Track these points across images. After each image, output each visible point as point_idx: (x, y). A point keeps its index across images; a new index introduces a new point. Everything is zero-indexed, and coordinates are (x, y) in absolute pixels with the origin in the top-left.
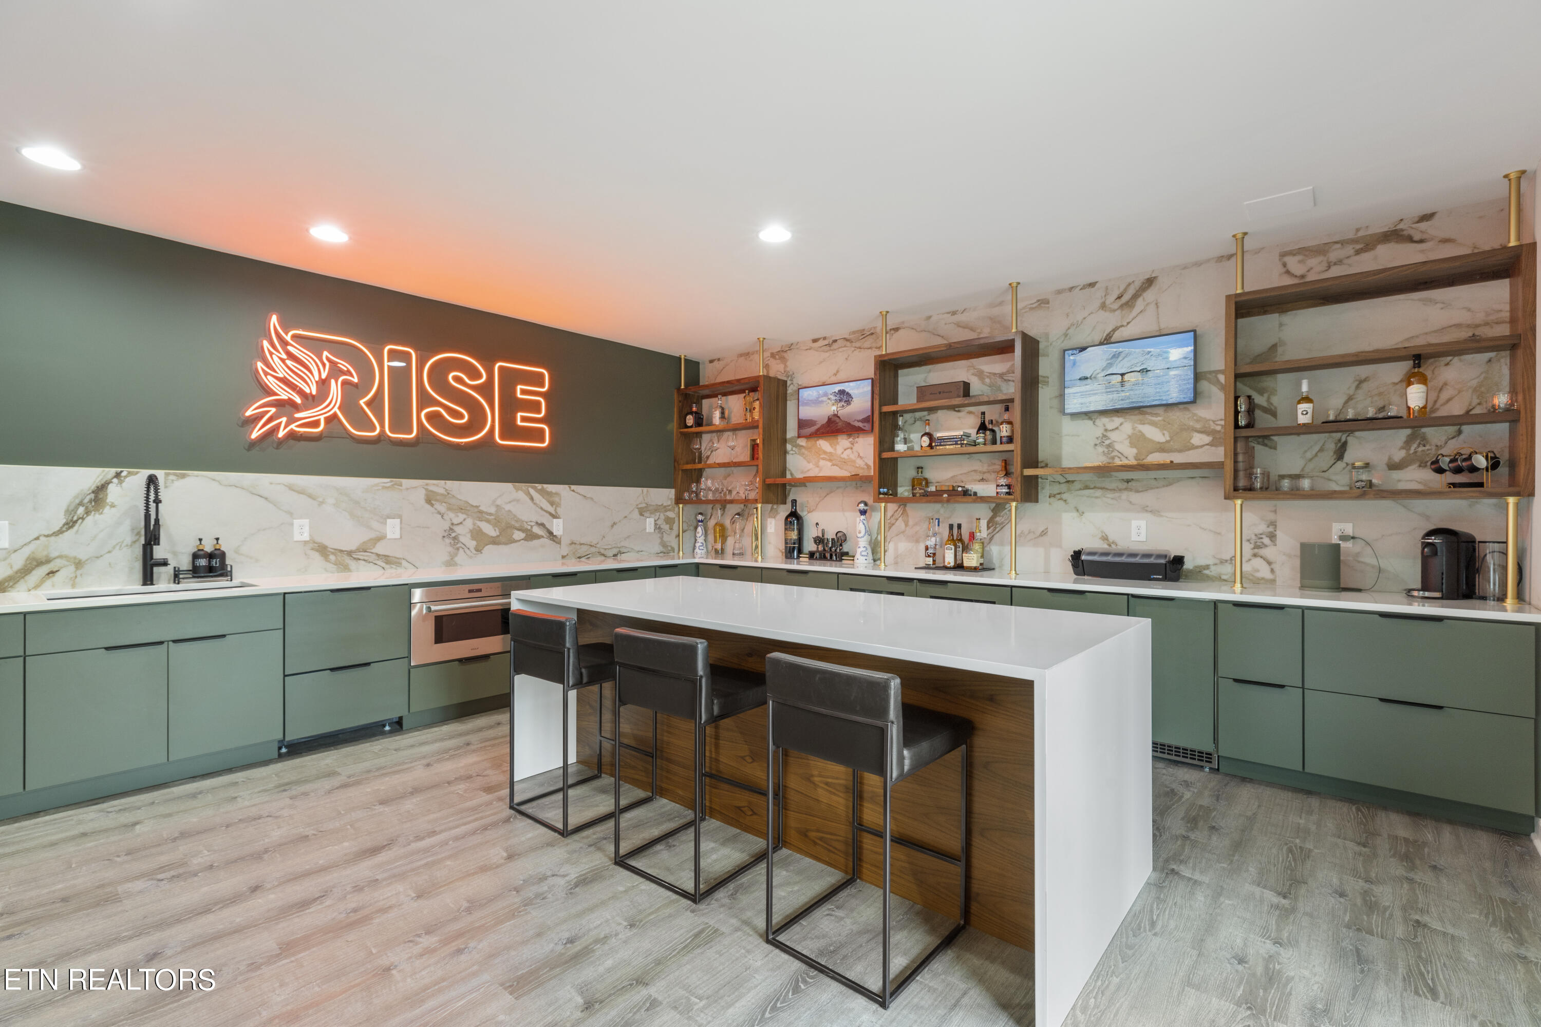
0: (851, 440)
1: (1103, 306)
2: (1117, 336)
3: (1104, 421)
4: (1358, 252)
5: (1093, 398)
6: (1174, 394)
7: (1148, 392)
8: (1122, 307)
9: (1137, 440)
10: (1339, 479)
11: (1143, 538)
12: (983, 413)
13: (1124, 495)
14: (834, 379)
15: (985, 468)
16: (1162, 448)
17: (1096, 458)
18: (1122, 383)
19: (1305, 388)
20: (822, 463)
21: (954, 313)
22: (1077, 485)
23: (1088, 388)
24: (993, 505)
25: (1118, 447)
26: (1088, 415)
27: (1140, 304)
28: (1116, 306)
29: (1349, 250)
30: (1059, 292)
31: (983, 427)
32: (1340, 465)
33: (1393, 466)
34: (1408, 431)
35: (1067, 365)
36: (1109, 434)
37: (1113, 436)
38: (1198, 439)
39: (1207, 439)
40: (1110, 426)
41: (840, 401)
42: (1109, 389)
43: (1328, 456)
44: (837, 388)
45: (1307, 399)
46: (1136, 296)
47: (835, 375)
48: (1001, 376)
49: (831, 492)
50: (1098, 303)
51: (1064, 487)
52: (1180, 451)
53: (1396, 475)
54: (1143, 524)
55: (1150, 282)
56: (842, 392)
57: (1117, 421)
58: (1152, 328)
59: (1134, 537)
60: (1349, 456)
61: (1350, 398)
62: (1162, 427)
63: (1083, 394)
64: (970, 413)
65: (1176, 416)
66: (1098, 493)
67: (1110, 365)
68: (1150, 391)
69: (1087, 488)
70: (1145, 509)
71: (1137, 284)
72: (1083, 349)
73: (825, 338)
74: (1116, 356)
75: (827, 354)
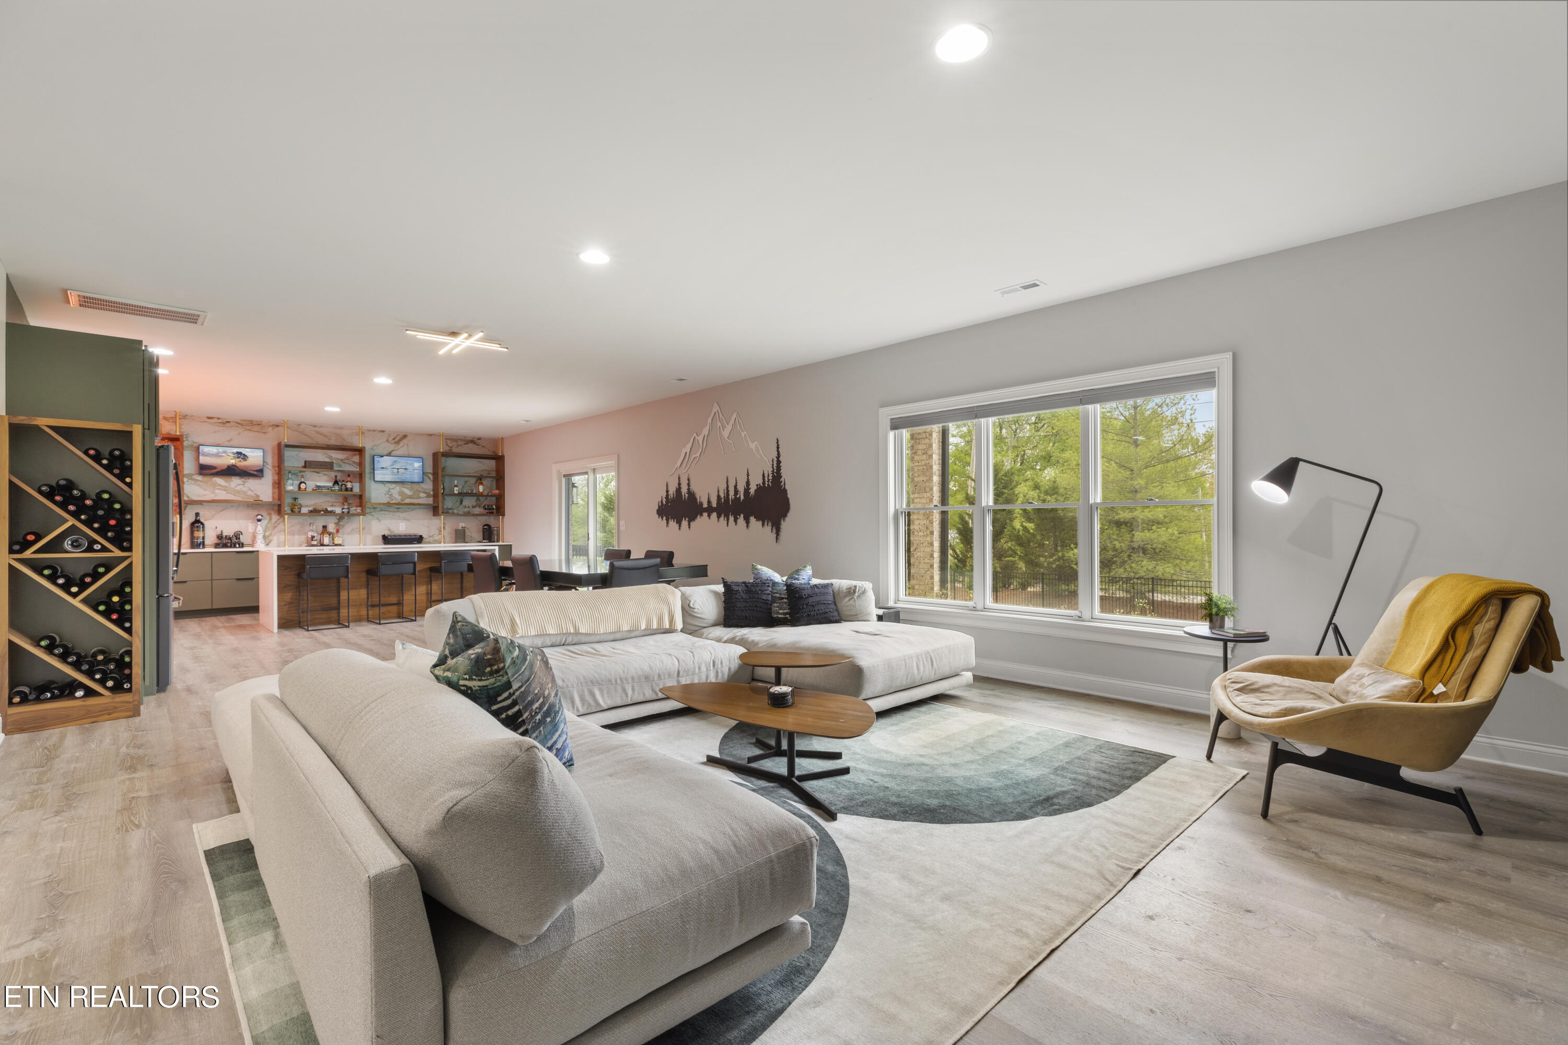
0: (243, 480)
1: (388, 441)
2: (393, 453)
3: (389, 485)
4: (465, 444)
5: (386, 476)
6: (416, 479)
7: (407, 477)
8: (395, 443)
9: (401, 493)
10: (462, 510)
11: (404, 529)
12: (336, 476)
13: (397, 514)
14: (227, 443)
15: (333, 500)
16: (410, 497)
17: (385, 500)
18: (398, 472)
19: (456, 483)
20: (217, 491)
21: (315, 426)
22: (378, 509)
23: (384, 472)
24: (338, 517)
25: (394, 495)
26: (382, 482)
27: (401, 444)
28: (392, 442)
29: (463, 443)
30: (369, 431)
31: (336, 482)
32: (461, 506)
33: (474, 507)
34: (476, 498)
35: (375, 461)
36: (391, 490)
37: (392, 491)
38: (422, 495)
39: (425, 495)
40: (391, 487)
41: (238, 458)
42: (393, 474)
43: (458, 503)
44: (235, 450)
45: (456, 486)
46: (400, 440)
47: (229, 441)
48: (342, 460)
49: (226, 509)
50: (385, 440)
51: (372, 510)
52: (416, 499)
53: (474, 509)
54: (404, 524)
55: (405, 436)
56: (240, 453)
57: (394, 486)
58: (406, 453)
59: (401, 529)
60: (464, 503)
61: (463, 486)
62: (410, 490)
63: (383, 474)
64: (325, 474)
65: (415, 486)
66: (387, 513)
67: (393, 465)
68: (408, 476)
69: (382, 510)
70: (404, 519)
71: (401, 436)
72: (382, 456)
73: (219, 418)
74: (395, 462)
75: (222, 428)
